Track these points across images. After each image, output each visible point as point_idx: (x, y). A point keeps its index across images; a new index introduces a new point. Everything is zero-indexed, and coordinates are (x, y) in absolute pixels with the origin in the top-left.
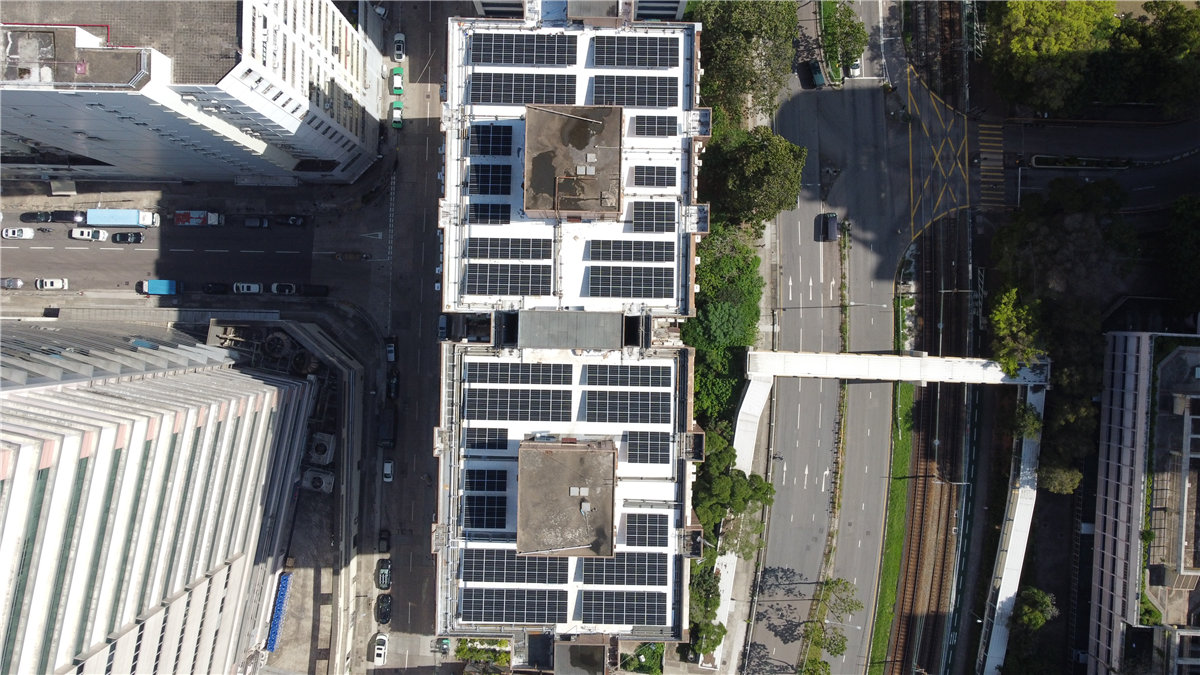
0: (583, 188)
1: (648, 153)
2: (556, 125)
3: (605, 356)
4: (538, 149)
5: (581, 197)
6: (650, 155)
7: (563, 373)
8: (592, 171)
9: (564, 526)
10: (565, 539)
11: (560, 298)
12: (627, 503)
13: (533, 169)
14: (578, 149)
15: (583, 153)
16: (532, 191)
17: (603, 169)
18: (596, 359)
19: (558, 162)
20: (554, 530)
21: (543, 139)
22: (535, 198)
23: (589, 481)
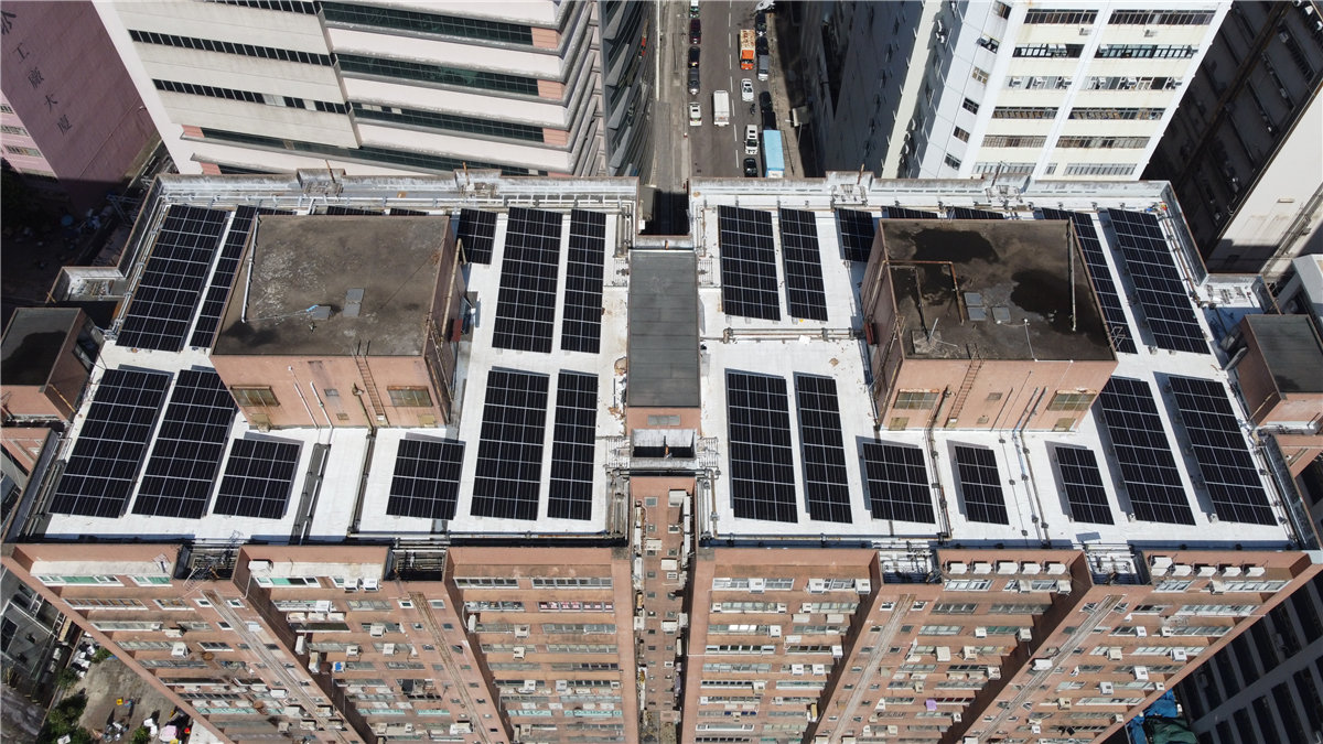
0: (940, 303)
1: (1024, 477)
2: (1047, 262)
3: (614, 409)
4: (995, 238)
5: (923, 302)
6: (1020, 483)
7: (584, 336)
8: (975, 316)
9: (294, 282)
10: (267, 283)
11: (722, 340)
12: (322, 452)
13: (958, 232)
14: (1012, 295)
15: (1007, 300)
16: (916, 231)
17: (984, 333)
18: (609, 391)
19: (979, 269)
20: (289, 268)
21: (1016, 246)
22: (904, 235)
23: (371, 318)
